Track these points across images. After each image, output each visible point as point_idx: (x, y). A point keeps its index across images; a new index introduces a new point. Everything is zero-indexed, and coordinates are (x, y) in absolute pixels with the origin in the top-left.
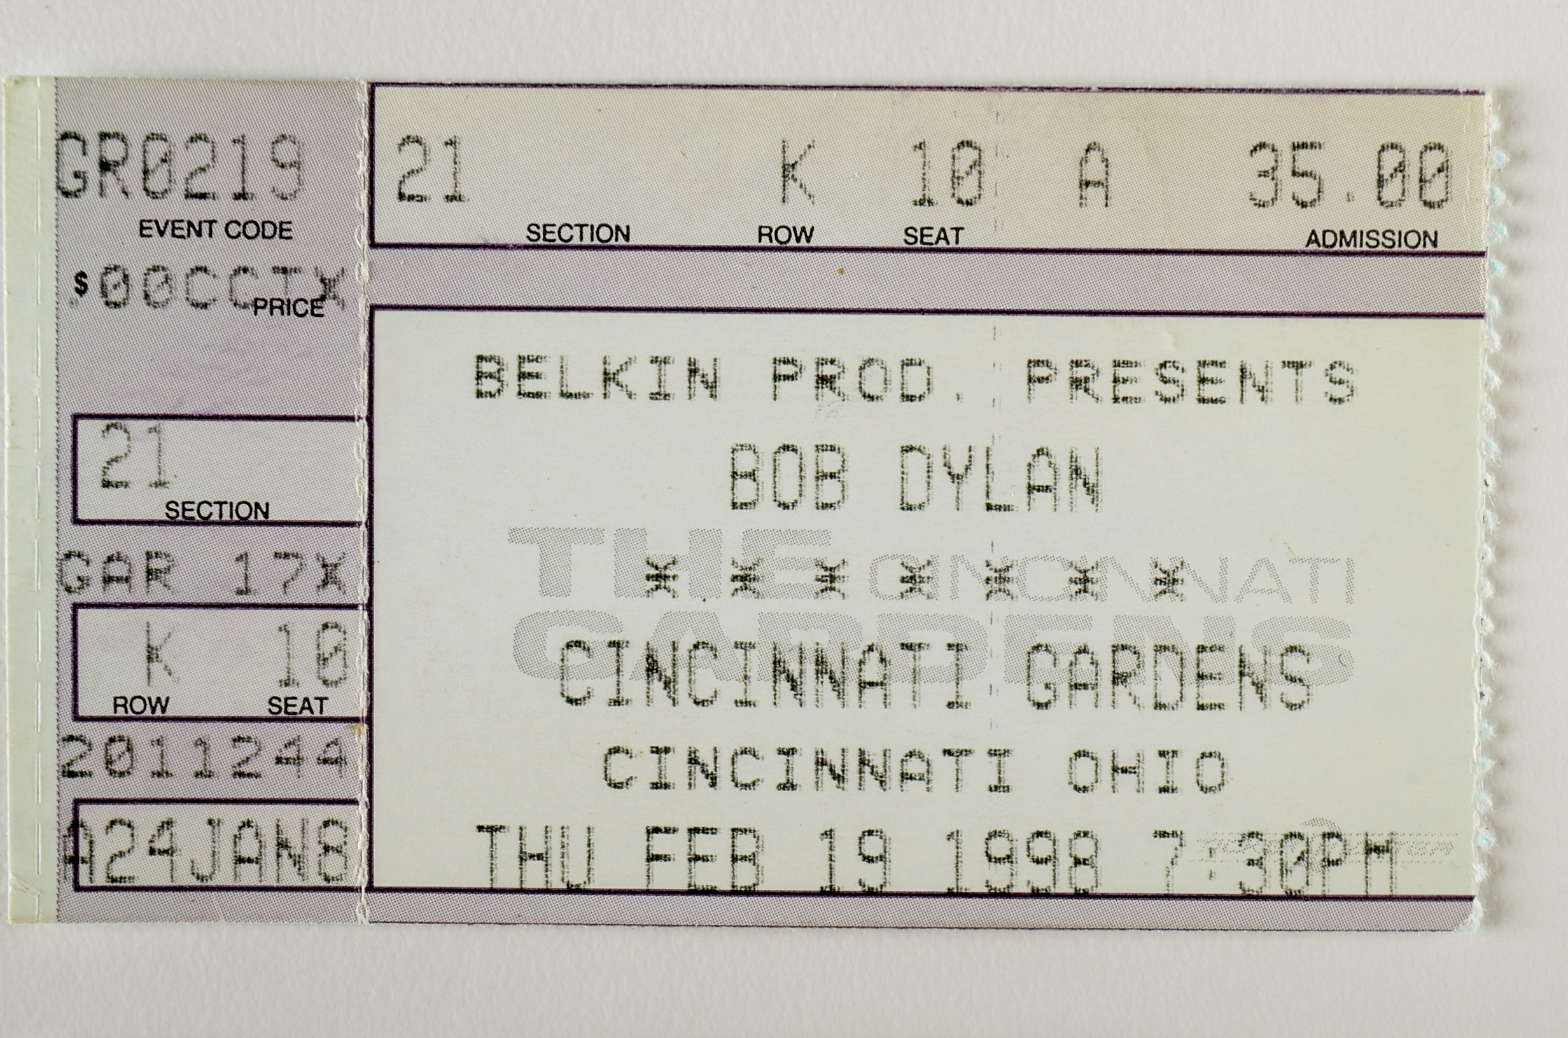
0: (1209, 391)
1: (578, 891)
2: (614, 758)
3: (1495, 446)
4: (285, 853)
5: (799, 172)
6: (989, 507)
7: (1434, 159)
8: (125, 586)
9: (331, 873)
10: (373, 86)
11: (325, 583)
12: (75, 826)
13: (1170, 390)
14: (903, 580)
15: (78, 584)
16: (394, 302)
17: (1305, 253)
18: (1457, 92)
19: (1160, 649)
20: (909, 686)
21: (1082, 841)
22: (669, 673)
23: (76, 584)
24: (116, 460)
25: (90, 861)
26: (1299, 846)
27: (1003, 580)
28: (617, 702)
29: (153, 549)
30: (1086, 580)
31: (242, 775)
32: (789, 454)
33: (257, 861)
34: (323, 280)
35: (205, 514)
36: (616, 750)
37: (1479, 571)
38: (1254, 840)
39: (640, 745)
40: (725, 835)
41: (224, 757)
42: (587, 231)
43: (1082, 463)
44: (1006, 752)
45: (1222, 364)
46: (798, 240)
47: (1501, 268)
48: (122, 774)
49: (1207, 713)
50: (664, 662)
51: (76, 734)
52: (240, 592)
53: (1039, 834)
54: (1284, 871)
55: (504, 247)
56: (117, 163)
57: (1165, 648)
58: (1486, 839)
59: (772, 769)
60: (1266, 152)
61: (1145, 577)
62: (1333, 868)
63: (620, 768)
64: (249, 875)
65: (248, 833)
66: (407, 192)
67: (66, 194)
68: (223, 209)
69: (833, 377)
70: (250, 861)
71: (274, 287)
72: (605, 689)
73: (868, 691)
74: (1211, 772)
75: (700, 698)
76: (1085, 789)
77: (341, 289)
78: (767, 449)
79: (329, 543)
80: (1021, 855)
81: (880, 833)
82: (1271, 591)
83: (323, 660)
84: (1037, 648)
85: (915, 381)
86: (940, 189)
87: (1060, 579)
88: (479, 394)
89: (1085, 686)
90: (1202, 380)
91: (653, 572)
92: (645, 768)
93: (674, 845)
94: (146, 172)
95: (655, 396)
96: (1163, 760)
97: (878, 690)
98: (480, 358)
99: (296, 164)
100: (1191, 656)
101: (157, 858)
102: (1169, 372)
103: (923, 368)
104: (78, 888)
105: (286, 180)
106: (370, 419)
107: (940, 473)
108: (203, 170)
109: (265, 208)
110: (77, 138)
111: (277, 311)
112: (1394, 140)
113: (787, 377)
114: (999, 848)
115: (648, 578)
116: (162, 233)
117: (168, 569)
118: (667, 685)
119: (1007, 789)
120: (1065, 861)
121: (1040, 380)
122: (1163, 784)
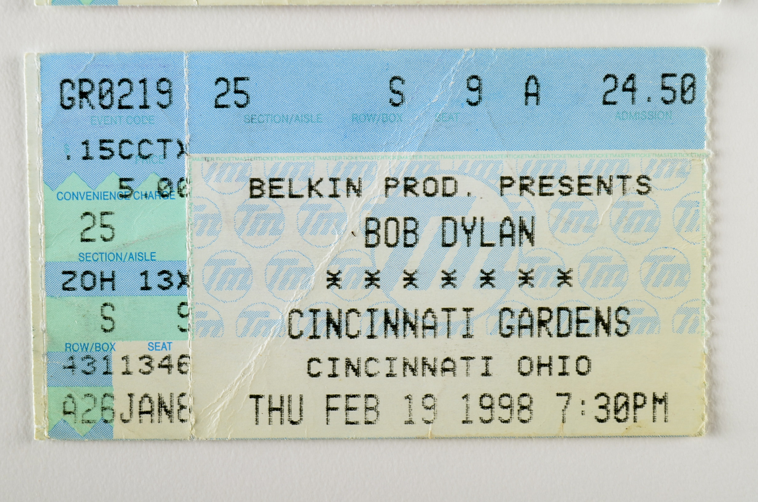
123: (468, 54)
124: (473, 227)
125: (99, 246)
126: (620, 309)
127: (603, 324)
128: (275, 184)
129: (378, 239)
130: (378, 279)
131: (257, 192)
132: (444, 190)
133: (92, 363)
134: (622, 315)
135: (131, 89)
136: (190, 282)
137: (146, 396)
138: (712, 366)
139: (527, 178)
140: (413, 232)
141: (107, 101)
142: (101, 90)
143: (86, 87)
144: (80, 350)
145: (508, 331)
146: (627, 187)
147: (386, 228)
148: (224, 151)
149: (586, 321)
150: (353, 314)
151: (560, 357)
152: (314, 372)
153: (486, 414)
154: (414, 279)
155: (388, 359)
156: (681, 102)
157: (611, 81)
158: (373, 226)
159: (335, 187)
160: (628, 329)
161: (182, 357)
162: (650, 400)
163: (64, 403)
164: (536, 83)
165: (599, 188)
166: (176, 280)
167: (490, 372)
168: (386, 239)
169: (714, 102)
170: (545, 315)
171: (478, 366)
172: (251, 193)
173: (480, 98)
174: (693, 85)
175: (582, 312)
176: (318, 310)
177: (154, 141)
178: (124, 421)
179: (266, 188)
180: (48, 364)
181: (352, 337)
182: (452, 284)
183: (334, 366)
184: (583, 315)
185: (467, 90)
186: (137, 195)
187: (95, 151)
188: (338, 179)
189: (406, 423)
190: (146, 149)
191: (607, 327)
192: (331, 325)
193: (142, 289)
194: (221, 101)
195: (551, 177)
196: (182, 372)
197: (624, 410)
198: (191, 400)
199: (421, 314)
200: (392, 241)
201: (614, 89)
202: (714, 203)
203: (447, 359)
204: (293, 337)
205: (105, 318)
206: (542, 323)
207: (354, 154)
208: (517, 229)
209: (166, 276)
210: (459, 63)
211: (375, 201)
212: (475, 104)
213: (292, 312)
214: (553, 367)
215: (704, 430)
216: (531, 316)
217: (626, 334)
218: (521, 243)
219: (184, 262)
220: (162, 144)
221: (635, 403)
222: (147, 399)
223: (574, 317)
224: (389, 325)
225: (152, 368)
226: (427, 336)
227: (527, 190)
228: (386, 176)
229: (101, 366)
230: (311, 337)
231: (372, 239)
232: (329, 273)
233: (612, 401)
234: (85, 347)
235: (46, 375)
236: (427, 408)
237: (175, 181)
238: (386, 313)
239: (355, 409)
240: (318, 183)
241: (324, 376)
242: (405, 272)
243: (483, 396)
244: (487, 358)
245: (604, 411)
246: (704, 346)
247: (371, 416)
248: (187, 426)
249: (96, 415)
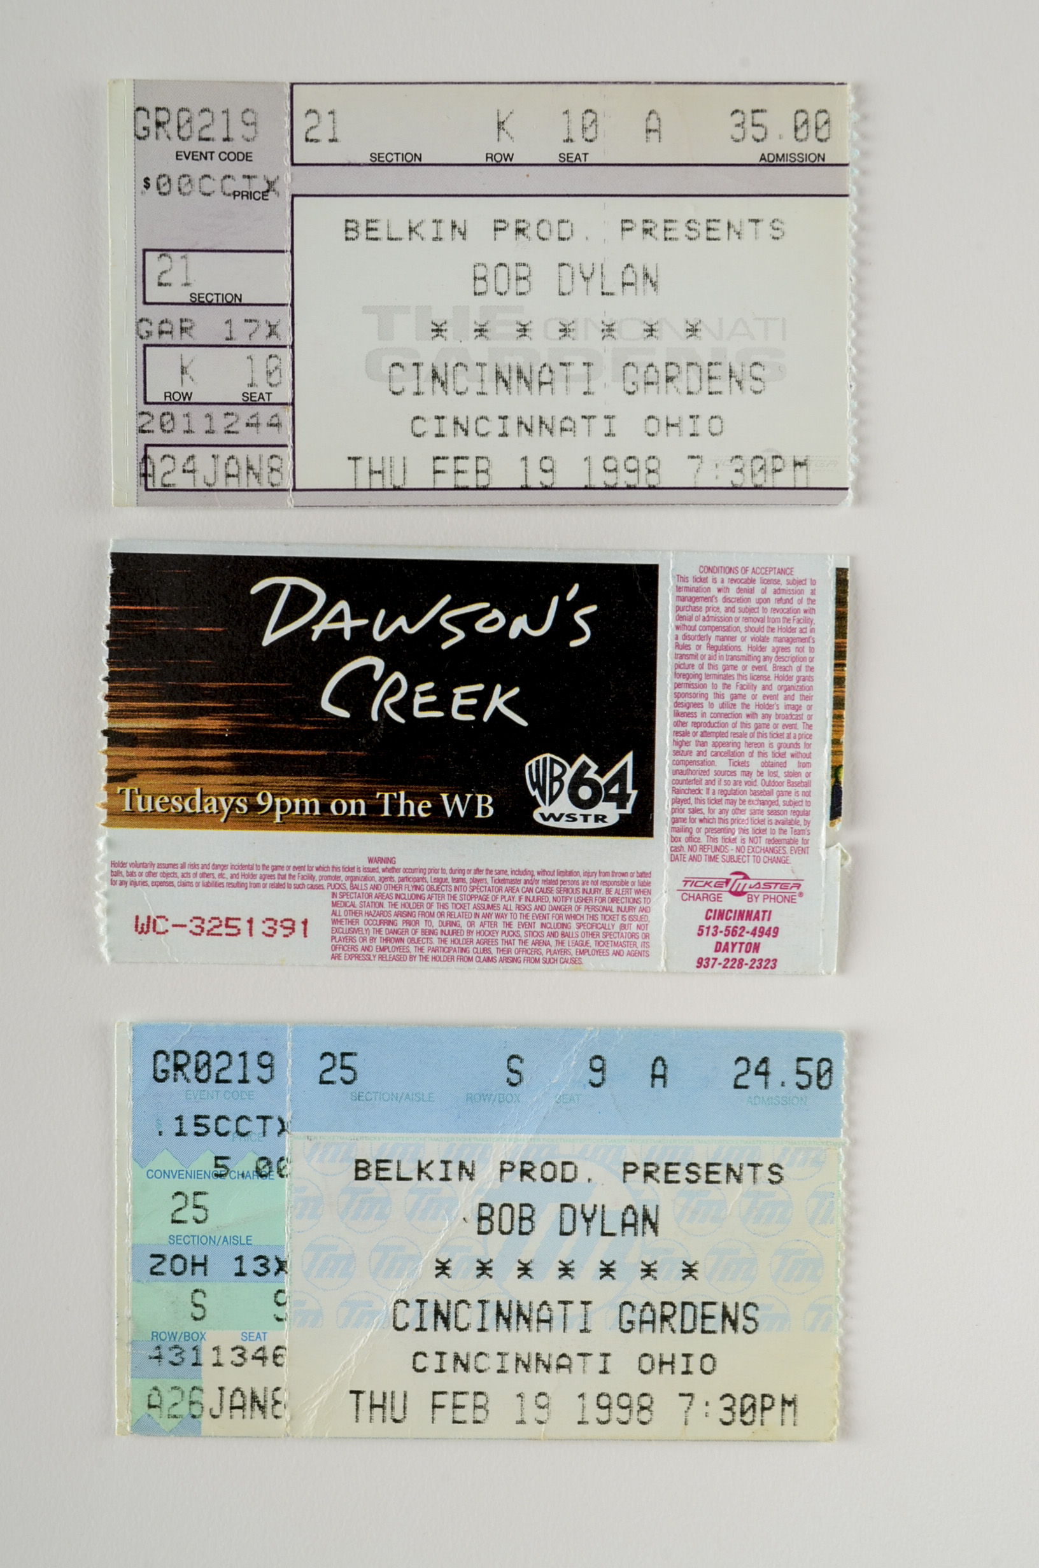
0: (712, 234)
1: (399, 489)
2: (416, 422)
3: (855, 261)
4: (251, 472)
5: (506, 126)
6: (603, 294)
7: (822, 118)
8: (170, 336)
9: (274, 482)
10: (292, 85)
11: (270, 335)
12: (146, 457)
13: (693, 234)
14: (560, 331)
15: (146, 334)
16: (303, 193)
17: (759, 165)
18: (833, 84)
19: (690, 364)
20: (564, 384)
21: (652, 461)
22: (444, 379)
23: (145, 335)
24: (165, 272)
25: (153, 476)
26: (760, 462)
27: (610, 330)
28: (418, 393)
29: (184, 318)
30: (652, 330)
31: (229, 432)
32: (503, 268)
33: (237, 476)
34: (268, 182)
35: (209, 299)
36: (417, 418)
37: (848, 324)
38: (738, 460)
39: (429, 415)
40: (472, 460)
41: (220, 423)
42: (400, 156)
43: (649, 271)
44: (613, 417)
45: (718, 221)
46: (506, 160)
47: (857, 172)
48: (169, 432)
49: (714, 396)
50: (441, 373)
51: (145, 411)
52: (227, 339)
53: (630, 458)
54: (753, 475)
55: (359, 165)
56: (164, 123)
57: (692, 364)
58: (854, 459)
59: (496, 427)
60: (739, 115)
61: (682, 328)
62: (778, 473)
63: (419, 427)
64: (233, 483)
65: (232, 462)
66: (310, 137)
67: (139, 138)
68: (218, 146)
69: (524, 229)
70: (233, 476)
71: (243, 185)
72: (411, 387)
73: (543, 387)
74: (716, 425)
75: (459, 391)
76: (653, 435)
77: (277, 186)
78: (492, 265)
79: (273, 314)
80: (621, 468)
81: (550, 458)
82: (744, 335)
83: (269, 374)
84: (628, 364)
85: (565, 231)
86: (576, 134)
87: (639, 329)
88: (347, 239)
89: (652, 383)
90: (709, 229)
91: (435, 328)
92: (432, 427)
93: (447, 465)
94: (179, 127)
95: (435, 239)
96: (692, 420)
97: (548, 386)
98: (347, 221)
99: (254, 124)
100: (705, 367)
101: (187, 474)
102: (692, 225)
103: (569, 224)
104: (147, 489)
105: (249, 132)
106: (292, 252)
107: (578, 276)
108: (207, 126)
109: (238, 146)
110: (144, 110)
111: (245, 198)
112: (802, 108)
113: (501, 229)
114: (610, 464)
115: (433, 330)
116: (187, 158)
117: (191, 328)
118: (442, 384)
119: (614, 435)
120: (644, 471)
121: (628, 229)
122: (692, 432)
123: (591, 1032)
124: (593, 1215)
125: (190, 1228)
126: (748, 1304)
127: (730, 1320)
128: (382, 1165)
129: (492, 1227)
130: (490, 1269)
131: (362, 1174)
132: (563, 1175)
133: (181, 1353)
134: (751, 1311)
135: (230, 1063)
136: (288, 1268)
137: (238, 1390)
138: (845, 1367)
139: (652, 1164)
140: (529, 1219)
141: (203, 1075)
142: (197, 1062)
143: (182, 1059)
144: (168, 1339)
145: (628, 1327)
146: (758, 1176)
147: (500, 1214)
148: (328, 1130)
149: (712, 1317)
150: (463, 1305)
151: (684, 1355)
152: (419, 1366)
153: (603, 1415)
154: (529, 1269)
155: (499, 1354)
156: (817, 1088)
157: (743, 1063)
158: (486, 1212)
159: (446, 1170)
160: (756, 1325)
161: (278, 1348)
162: (778, 1402)
163: (149, 1396)
164: (663, 1064)
165: (728, 1176)
166: (273, 1266)
167: (608, 1370)
168: (500, 1226)
169: (851, 1087)
170: (668, 1310)
171: (596, 1363)
172: (357, 1174)
173: (603, 1079)
174: (829, 1070)
175: (708, 1307)
176: (426, 1301)
177: (253, 1118)
178: (214, 1417)
179: (372, 1169)
180: (132, 1353)
181: (461, 1330)
182: (570, 1275)
183: (441, 1361)
184: (709, 1310)
185: (590, 1070)
186: (233, 1175)
187: (189, 1127)
188: (450, 1162)
189: (518, 1423)
190: (244, 1126)
191: (734, 1324)
192: (439, 1317)
193: (237, 1274)
194: (326, 1077)
195: (678, 1164)
196: (277, 1365)
197: (750, 1412)
198: (286, 1396)
199: (536, 1307)
200: (506, 1228)
201: (746, 1073)
202: (851, 1193)
203: (563, 1355)
204: (398, 1329)
205: (196, 1305)
206: (665, 1318)
207: (468, 1135)
208: (640, 1218)
209: (262, 1261)
210: (582, 1042)
211: (489, 1186)
212: (598, 1085)
213: (397, 1302)
214: (675, 1365)
215: (835, 1435)
216: (653, 1311)
217: (754, 1331)
218: (644, 1233)
219: (283, 1247)
220: (261, 1121)
221: (763, 1405)
222: (238, 1393)
223: (699, 1313)
224: (501, 1318)
225: (245, 1359)
226: (542, 1330)
227: (652, 1177)
228: (502, 1159)
229: (190, 1357)
230: (417, 1330)
231: (486, 1226)
232: (438, 1261)
233: (738, 1402)
234: (173, 1336)
235: (130, 1365)
236: (540, 1407)
237: (274, 1161)
238: (499, 1305)
239: (462, 1407)
240: (428, 1165)
241: (430, 1371)
242: (520, 1262)
243: (600, 1396)
244: (606, 1355)
245: (729, 1413)
246: (837, 1346)
247: (480, 1414)
248: (281, 1423)
249: (183, 1409)
